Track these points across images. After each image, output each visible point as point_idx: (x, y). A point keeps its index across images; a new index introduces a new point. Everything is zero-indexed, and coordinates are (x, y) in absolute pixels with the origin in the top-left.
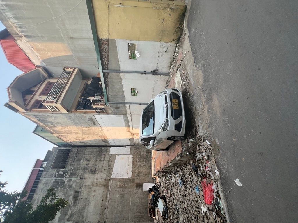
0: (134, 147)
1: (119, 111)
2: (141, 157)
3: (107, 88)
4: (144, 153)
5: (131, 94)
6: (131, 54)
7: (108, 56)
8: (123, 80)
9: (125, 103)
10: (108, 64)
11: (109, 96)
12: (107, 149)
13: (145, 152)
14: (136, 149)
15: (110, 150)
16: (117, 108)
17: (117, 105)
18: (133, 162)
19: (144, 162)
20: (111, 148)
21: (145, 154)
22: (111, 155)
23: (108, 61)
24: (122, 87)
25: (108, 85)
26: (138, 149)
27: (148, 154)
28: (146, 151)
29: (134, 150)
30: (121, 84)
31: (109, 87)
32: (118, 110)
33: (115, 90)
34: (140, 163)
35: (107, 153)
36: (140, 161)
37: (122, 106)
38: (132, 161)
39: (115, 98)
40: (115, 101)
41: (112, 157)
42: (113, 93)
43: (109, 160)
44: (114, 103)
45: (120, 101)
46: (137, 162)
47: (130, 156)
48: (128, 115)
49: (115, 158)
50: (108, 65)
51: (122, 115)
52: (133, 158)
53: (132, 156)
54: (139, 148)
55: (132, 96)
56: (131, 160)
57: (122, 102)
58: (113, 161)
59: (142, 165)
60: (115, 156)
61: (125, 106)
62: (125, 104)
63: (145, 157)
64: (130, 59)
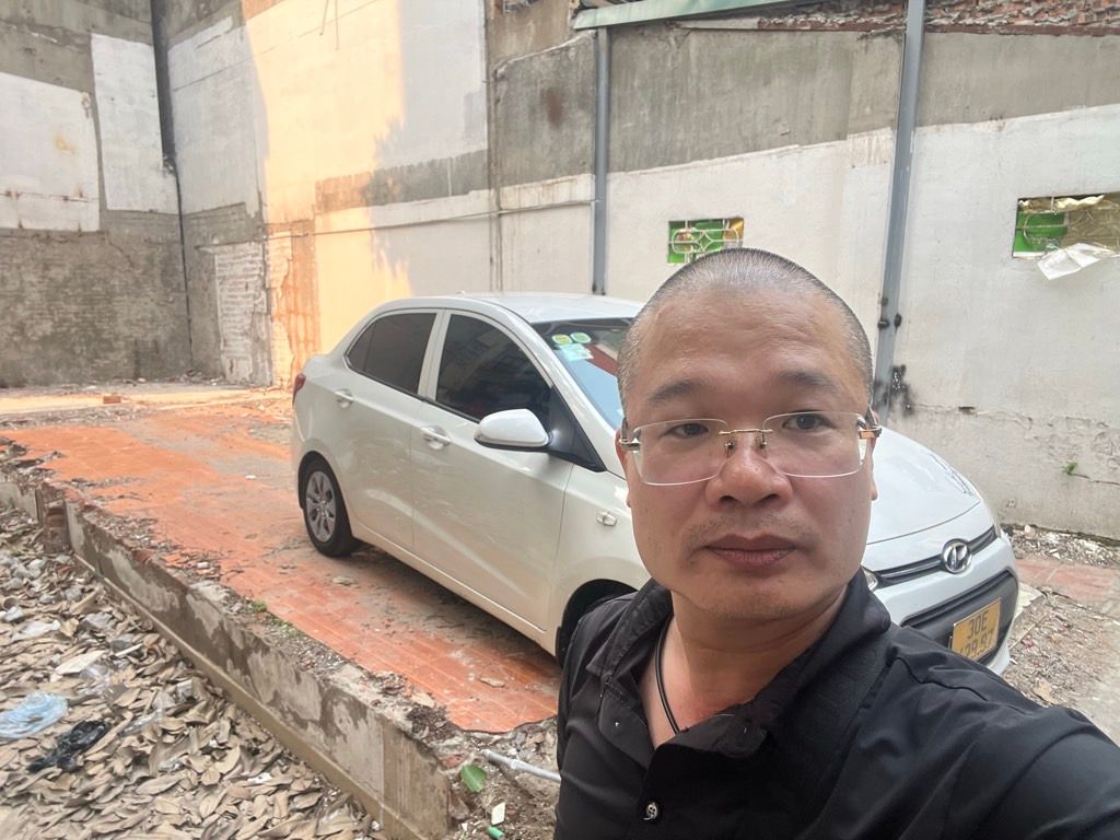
0: (170, 244)
1: (523, 122)
2: (90, 301)
3: (752, 22)
4: (129, 323)
5: (686, 218)
6: (1059, 217)
7: (1055, 31)
8: (821, 151)
9: (600, 166)
10: (983, 30)
11: (672, 35)
12: (133, 15)
13: (137, 333)
14: (159, 253)
15: (126, 36)
16: (554, 107)
17: (582, 106)
19: (47, 327)
21: (125, 331)
22: (86, 49)
23: (1010, 29)
24: (756, 148)
25: (780, 28)
26: (157, 271)
27: (121, 357)
28: (150, 338)
29: (149, 242)
30: (788, 138)
31: (753, 39)
32: (533, 111)
33: (729, 84)
34: (36, 296)
35: (100, 16)
36: (54, 293)
37: (577, 148)
38: (51, 227)
39: (643, 87)
40: (615, 91)
41: (67, 54)
42: (694, 71)
43: (33, 26)
44: (597, 83)
45: (625, 128)
46: (46, 267)
47: (95, 207)
48: (485, 193)
49: (58, 82)
50: (972, 29)
51: (485, 146)
52: (80, 234)
53: (92, 225)
54: (166, 283)
55: (666, 227)
56: (59, 219)
57: (608, 141)
58: (33, 66)
59: (21, 312)
60: (83, 79)
61: (574, 168)
62: (595, 171)
63: (98, 332)
64: (1020, 208)
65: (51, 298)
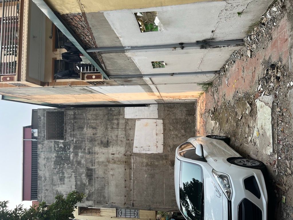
0: (164, 106)
1: (132, 83)
2: (177, 123)
3: (103, 65)
4: (182, 116)
5: (153, 67)
6: (146, 26)
7: (91, 33)
9: (141, 76)
11: (107, 71)
12: (120, 110)
13: (184, 114)
14: (166, 109)
15: (124, 112)
16: (128, 81)
18: (164, 130)
19: (183, 131)
20: (127, 109)
21: (184, 117)
22: (128, 119)
25: (103, 62)
26: (170, 109)
27: (190, 118)
28: (185, 112)
29: (164, 110)
32: (129, 83)
33: (118, 65)
34: (176, 132)
35: (121, 116)
36: (175, 129)
37: (137, 79)
38: (162, 129)
39: (121, 72)
41: (129, 123)
42: (115, 68)
43: (125, 128)
46: (171, 130)
47: (158, 120)
48: (149, 85)
49: (135, 125)
50: (95, 43)
51: (139, 86)
52: (163, 123)
53: (161, 121)
54: (173, 108)
55: (155, 69)
56: (161, 127)
57: (135, 75)
58: (133, 128)
59: (180, 135)
60: (134, 120)
61: (142, 79)
63: (184, 122)
64: (144, 32)
65: (177, 130)
